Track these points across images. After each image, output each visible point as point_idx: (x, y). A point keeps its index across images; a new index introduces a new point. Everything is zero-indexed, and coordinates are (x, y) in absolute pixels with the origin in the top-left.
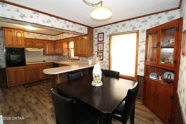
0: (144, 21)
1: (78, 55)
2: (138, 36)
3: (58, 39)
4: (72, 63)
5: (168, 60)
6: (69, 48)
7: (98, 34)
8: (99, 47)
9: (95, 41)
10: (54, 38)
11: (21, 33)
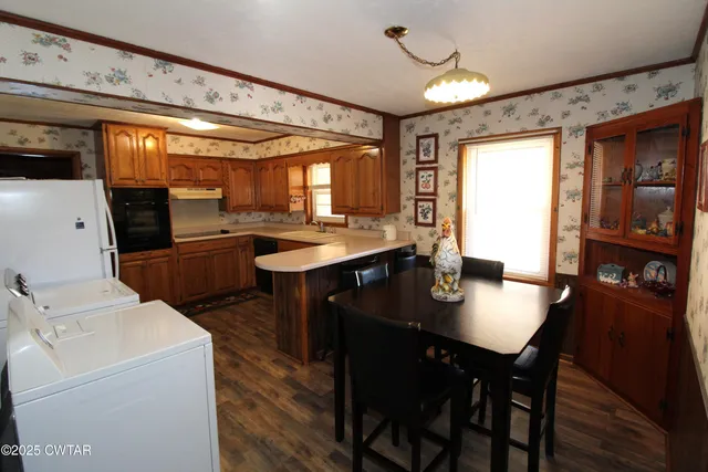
0: (579, 99)
1: (346, 210)
2: (557, 148)
3: (268, 156)
4: (323, 235)
5: (658, 222)
6: (309, 184)
7: (419, 138)
8: (421, 183)
9: (405, 162)
10: (254, 153)
11: (157, 139)
